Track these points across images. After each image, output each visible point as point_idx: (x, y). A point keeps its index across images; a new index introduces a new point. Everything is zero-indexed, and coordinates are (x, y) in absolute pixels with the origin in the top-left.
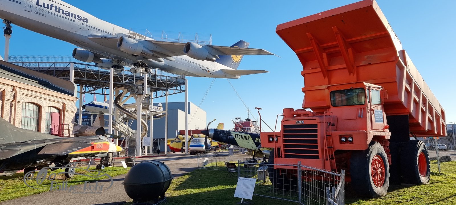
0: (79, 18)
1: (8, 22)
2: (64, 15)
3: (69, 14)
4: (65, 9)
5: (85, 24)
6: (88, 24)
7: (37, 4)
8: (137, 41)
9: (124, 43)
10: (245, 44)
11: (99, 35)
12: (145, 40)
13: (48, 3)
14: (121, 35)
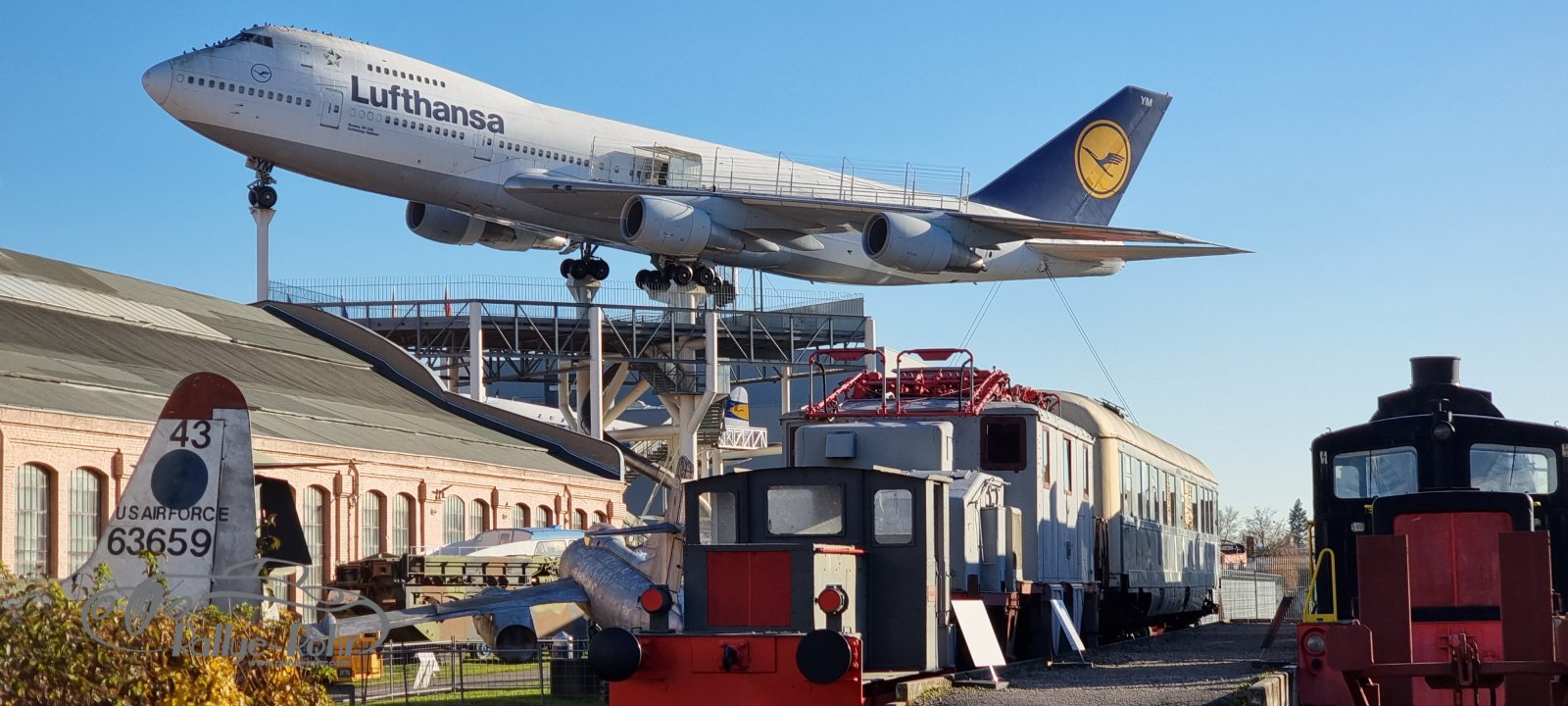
0: (475, 119)
1: (262, 164)
2: (433, 122)
3: (448, 113)
4: (429, 95)
5: (497, 138)
6: (506, 137)
7: (356, 97)
8: (689, 203)
9: (647, 222)
10: (1149, 102)
11: (539, 172)
12: (713, 193)
13: (384, 83)
14: (615, 157)
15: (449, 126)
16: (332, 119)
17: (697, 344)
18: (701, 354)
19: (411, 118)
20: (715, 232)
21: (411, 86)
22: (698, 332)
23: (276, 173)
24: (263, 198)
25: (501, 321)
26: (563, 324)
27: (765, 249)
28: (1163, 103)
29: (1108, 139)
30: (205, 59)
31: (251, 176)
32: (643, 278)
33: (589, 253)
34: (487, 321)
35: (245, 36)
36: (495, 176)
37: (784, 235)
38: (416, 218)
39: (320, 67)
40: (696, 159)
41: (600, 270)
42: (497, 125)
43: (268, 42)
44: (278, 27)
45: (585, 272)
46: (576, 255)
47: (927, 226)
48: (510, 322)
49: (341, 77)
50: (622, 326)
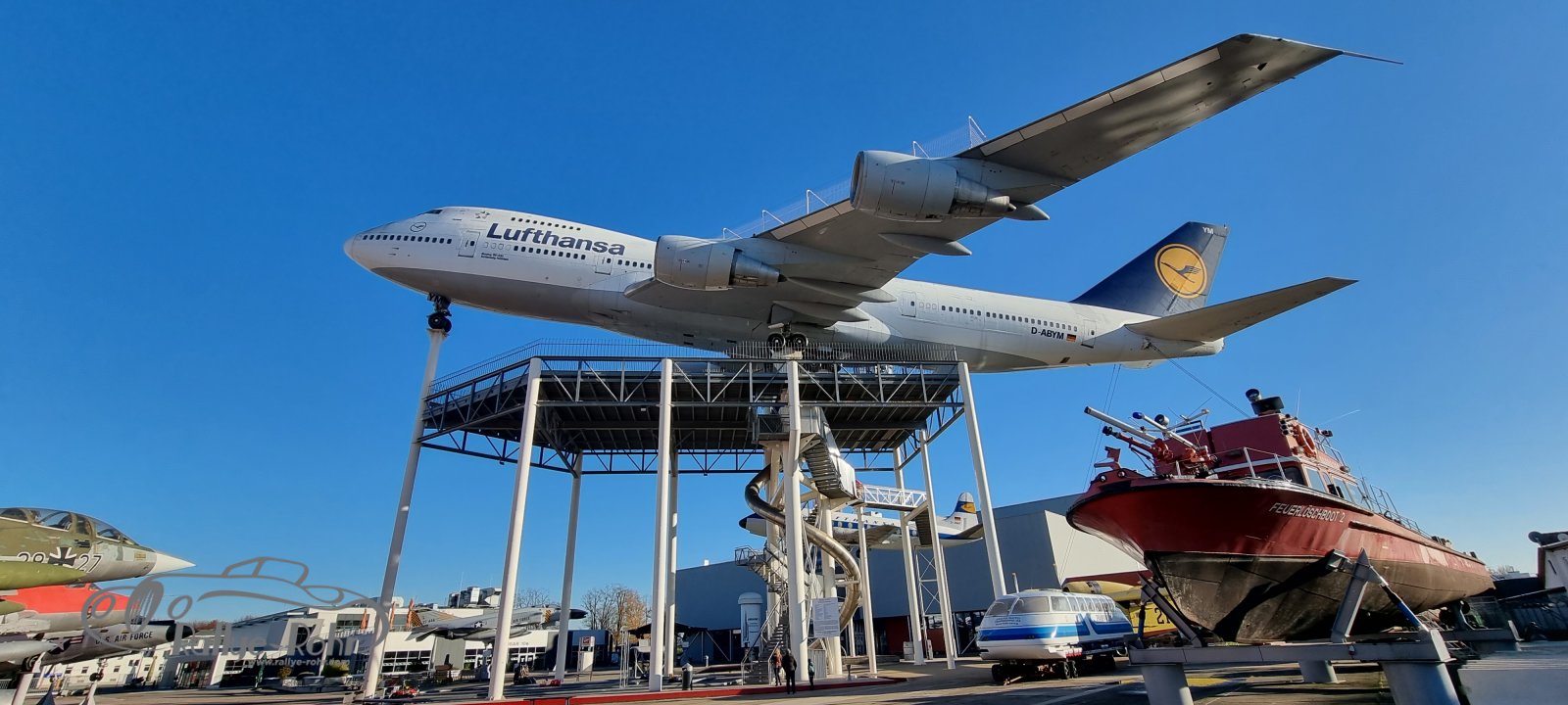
2: (558, 248)
3: (574, 243)
4: (561, 234)
5: (616, 258)
6: (625, 257)
7: (492, 234)
13: (520, 228)
15: (573, 251)
19: (537, 246)
21: (546, 229)
24: (434, 321)
31: (430, 309)
34: (547, 376)
39: (468, 220)
42: (618, 250)
43: (438, 212)
48: (572, 375)
49: (483, 225)
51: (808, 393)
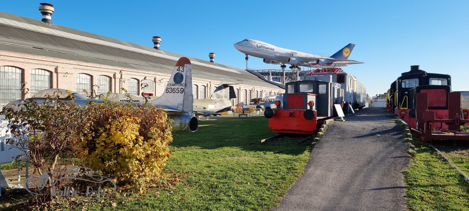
0: (271, 49)
1: (247, 54)
2: (266, 50)
3: (268, 48)
4: (266, 46)
6: (274, 51)
7: (257, 47)
8: (296, 58)
9: (290, 61)
10: (352, 45)
11: (278, 55)
12: (298, 57)
13: (260, 45)
14: (287, 53)
15: (268, 50)
16: (254, 49)
17: (296, 75)
18: (297, 76)
19: (263, 49)
20: (299, 62)
21: (263, 45)
22: (296, 73)
23: (248, 56)
24: (247, 58)
25: (274, 72)
26: (281, 72)
27: (304, 64)
28: (354, 45)
29: (347, 50)
30: (240, 43)
31: (246, 56)
32: (290, 67)
33: (284, 64)
34: (272, 72)
35: (245, 40)
36: (273, 56)
37: (306, 62)
38: (264, 61)
39: (253, 43)
40: (296, 53)
41: (285, 66)
42: (273, 50)
43: (247, 41)
44: (248, 39)
45: (284, 66)
46: (282, 65)
47: (324, 60)
48: (275, 72)
49: (256, 44)
50: (287, 72)
51: (300, 75)
